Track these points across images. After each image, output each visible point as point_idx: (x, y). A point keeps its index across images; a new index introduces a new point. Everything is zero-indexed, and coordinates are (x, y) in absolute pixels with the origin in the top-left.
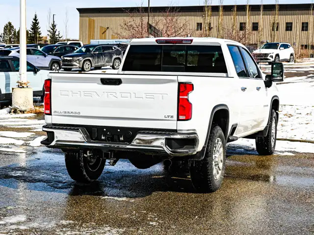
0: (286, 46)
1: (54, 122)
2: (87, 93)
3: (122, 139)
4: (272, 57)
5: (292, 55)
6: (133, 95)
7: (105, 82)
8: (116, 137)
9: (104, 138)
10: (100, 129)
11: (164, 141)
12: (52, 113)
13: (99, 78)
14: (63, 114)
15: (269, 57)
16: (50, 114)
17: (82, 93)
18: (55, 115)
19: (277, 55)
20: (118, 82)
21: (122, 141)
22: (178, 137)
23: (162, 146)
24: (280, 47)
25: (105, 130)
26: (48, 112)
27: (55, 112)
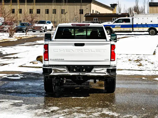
0: (49, 23)
1: (50, 64)
2: (68, 50)
3: (84, 70)
4: (43, 28)
5: (52, 27)
6: (90, 51)
7: (76, 45)
8: (81, 70)
9: (75, 70)
10: (74, 66)
11: (106, 70)
12: (49, 60)
13: (73, 43)
14: (55, 60)
15: (42, 28)
16: (48, 60)
17: (65, 50)
18: (51, 61)
19: (46, 27)
20: (83, 45)
21: (84, 71)
22: (111, 68)
23: (105, 72)
24: (47, 23)
25: (76, 66)
26: (47, 59)
27: (51, 59)
